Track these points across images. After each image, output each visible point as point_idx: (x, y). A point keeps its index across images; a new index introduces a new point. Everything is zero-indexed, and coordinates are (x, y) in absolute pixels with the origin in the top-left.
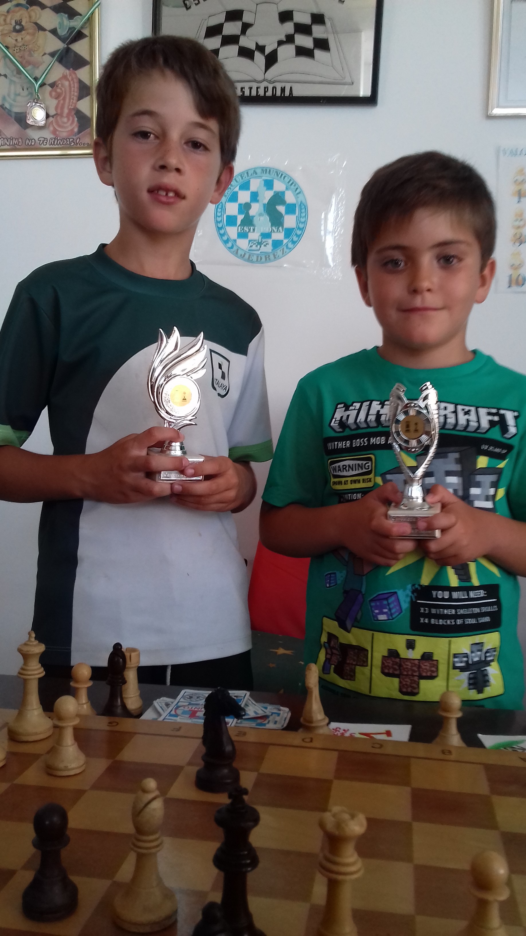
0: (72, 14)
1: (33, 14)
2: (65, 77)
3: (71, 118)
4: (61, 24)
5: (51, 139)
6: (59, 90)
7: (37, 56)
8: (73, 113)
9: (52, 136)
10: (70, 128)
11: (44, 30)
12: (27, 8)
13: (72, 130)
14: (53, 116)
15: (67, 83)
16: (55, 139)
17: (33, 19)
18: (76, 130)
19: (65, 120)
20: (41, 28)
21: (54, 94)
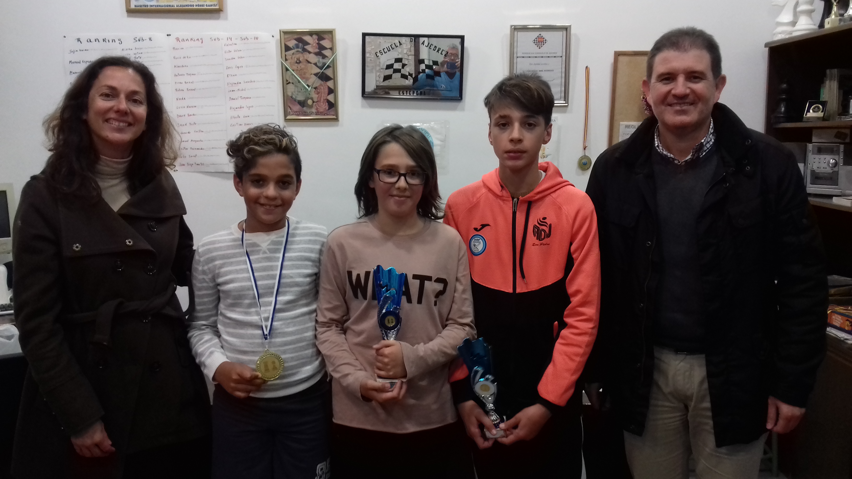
0: (324, 57)
1: (305, 56)
2: (321, 85)
3: (325, 103)
4: (319, 61)
5: (316, 112)
6: (318, 91)
7: (307, 75)
8: (326, 101)
9: (316, 111)
10: (324, 107)
11: (311, 63)
12: (302, 53)
13: (326, 108)
14: (316, 102)
15: (322, 88)
16: (317, 112)
17: (305, 58)
18: (327, 108)
19: (322, 104)
20: (309, 62)
21: (316, 92)
